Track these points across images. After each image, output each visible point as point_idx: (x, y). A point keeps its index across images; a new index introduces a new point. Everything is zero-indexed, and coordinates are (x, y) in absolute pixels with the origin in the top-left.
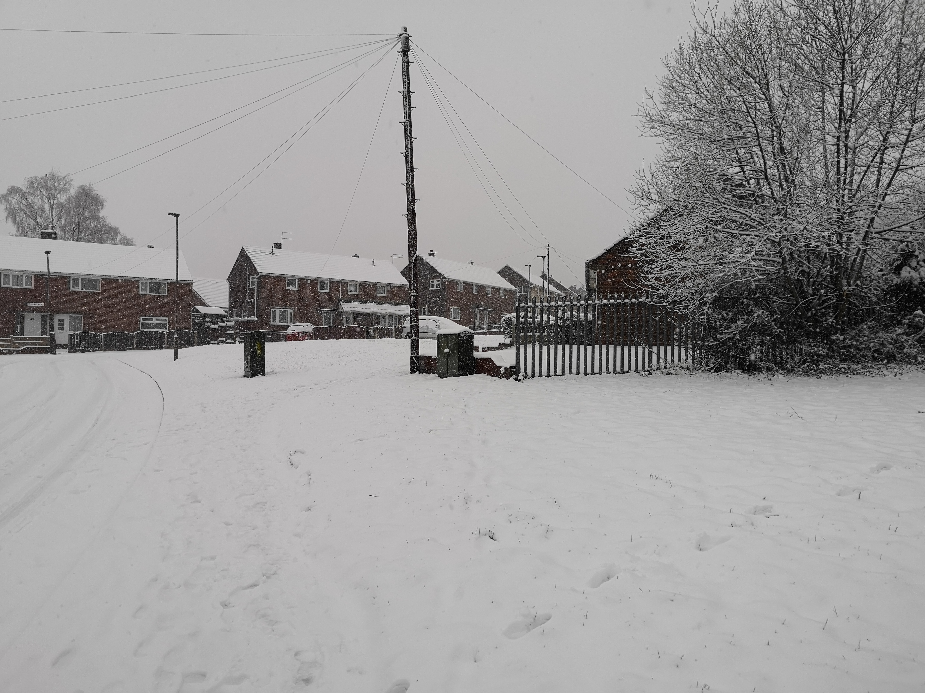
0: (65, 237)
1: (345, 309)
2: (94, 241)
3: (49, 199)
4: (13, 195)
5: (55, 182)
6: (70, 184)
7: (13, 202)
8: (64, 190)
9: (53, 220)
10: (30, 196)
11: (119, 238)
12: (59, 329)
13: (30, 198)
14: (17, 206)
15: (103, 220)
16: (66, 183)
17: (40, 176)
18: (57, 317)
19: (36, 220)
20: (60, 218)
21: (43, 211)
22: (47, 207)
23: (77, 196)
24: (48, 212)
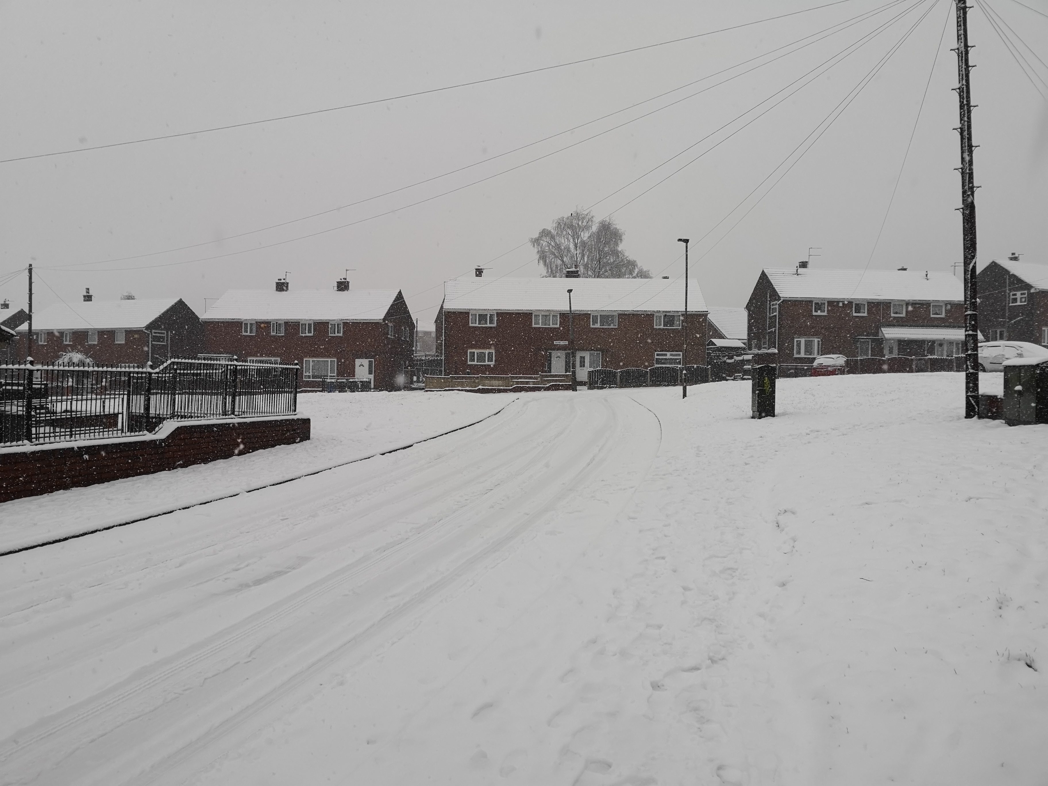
0: (588, 274)
1: (886, 336)
2: (613, 276)
3: (574, 239)
4: (544, 238)
5: (579, 220)
6: (592, 221)
7: (544, 244)
8: (587, 228)
9: (577, 259)
10: (558, 238)
11: (636, 271)
12: (581, 366)
13: (558, 239)
14: (547, 248)
15: (621, 254)
16: (589, 221)
17: (566, 216)
18: (579, 355)
19: (563, 261)
20: (583, 256)
21: (569, 250)
22: (572, 246)
23: (598, 233)
24: (573, 251)
